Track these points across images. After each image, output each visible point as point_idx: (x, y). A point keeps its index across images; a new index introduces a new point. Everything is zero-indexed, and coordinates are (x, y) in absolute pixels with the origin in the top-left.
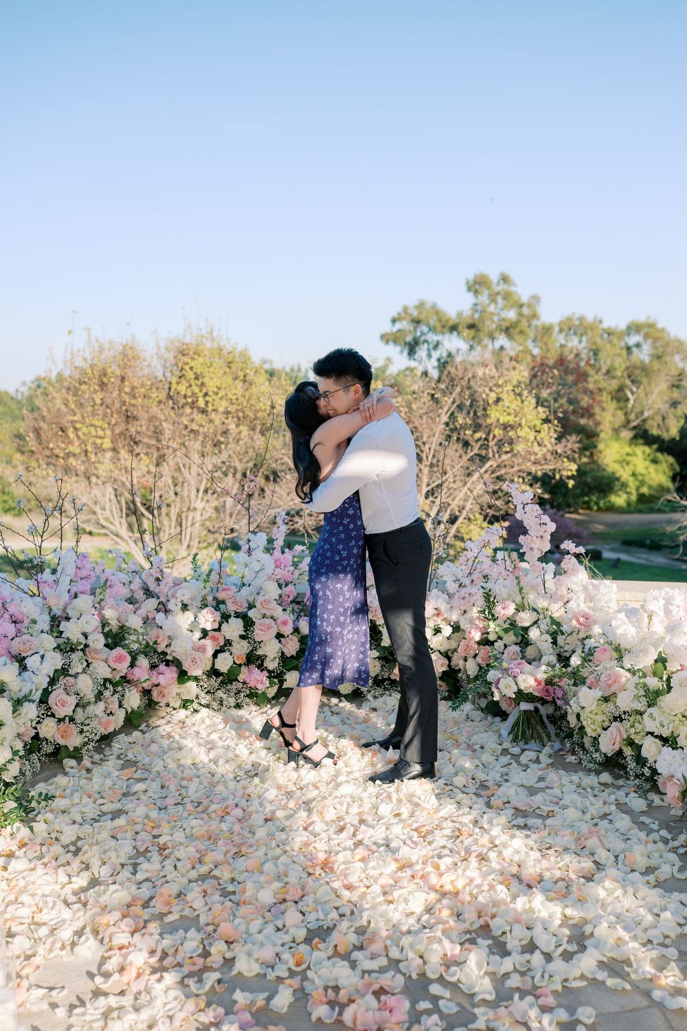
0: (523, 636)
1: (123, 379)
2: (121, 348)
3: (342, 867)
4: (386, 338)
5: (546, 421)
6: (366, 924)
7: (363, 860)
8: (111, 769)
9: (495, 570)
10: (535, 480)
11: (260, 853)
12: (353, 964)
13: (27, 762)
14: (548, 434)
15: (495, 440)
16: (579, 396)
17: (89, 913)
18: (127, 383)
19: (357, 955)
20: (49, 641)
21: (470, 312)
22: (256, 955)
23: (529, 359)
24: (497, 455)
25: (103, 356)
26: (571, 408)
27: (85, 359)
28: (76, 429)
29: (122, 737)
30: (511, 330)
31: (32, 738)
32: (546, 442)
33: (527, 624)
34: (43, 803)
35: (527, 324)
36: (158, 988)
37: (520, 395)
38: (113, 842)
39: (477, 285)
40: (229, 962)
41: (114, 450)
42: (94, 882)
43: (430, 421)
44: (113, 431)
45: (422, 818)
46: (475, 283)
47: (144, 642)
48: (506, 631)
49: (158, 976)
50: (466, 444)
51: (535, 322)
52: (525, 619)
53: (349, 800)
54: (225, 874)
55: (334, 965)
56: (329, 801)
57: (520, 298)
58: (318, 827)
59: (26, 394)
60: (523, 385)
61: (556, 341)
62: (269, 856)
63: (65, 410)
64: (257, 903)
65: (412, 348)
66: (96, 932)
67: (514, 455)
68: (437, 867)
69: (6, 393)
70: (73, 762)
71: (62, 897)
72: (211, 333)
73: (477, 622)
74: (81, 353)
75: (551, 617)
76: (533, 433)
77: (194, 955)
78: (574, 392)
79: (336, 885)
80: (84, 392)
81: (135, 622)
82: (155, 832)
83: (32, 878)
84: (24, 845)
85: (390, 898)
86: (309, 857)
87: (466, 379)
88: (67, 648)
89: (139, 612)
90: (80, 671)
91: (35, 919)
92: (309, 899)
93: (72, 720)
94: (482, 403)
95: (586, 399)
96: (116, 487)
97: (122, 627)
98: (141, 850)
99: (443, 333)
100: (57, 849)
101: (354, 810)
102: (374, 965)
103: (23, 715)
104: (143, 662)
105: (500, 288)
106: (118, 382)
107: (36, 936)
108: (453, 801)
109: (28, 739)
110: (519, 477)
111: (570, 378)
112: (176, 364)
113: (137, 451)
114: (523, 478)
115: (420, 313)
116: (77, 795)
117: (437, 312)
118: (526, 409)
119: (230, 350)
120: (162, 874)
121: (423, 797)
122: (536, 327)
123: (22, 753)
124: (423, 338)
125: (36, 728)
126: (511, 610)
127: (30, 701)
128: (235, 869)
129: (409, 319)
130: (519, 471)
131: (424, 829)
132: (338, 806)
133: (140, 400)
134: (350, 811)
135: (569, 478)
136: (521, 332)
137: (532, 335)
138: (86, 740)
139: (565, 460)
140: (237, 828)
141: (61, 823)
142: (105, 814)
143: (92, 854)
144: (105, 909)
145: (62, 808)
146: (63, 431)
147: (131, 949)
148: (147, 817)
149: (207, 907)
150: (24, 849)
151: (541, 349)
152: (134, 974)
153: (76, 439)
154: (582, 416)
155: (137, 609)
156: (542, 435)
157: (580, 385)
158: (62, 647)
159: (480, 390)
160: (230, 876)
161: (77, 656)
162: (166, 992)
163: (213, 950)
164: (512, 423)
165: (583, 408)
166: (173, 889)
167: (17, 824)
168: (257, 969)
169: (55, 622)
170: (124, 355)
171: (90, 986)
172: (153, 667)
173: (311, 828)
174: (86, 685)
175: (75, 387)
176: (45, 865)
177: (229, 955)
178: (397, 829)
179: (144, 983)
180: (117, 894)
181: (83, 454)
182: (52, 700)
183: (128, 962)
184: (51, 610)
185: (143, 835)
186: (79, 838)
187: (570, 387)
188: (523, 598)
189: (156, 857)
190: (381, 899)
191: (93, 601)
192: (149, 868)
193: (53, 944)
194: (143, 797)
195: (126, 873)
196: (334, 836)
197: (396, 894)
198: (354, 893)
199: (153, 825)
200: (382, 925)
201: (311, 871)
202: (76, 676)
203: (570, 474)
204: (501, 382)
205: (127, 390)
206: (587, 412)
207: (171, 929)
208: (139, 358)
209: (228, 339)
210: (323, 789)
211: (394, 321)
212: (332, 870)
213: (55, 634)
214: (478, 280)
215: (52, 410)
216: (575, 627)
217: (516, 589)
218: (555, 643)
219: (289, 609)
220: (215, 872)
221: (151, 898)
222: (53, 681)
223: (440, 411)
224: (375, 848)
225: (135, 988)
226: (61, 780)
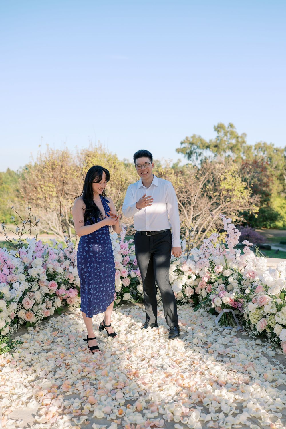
0: (226, 280)
1: (62, 166)
2: (61, 153)
3: (142, 375)
4: (178, 151)
5: (246, 188)
6: (150, 399)
7: (151, 372)
8: (47, 332)
9: (215, 252)
10: (240, 214)
11: (108, 368)
12: (143, 415)
13: (12, 328)
14: (247, 194)
15: (223, 196)
16: (263, 178)
17: (35, 390)
18: (64, 168)
19: (145, 411)
20: (23, 277)
21: (215, 140)
22: (103, 410)
23: (241, 161)
24: (224, 203)
25: (54, 156)
26: (259, 183)
27: (46, 158)
28: (41, 187)
29: (53, 319)
30: (233, 148)
31: (15, 318)
32: (246, 198)
33: (228, 275)
34: (18, 345)
35: (240, 146)
36: (61, 422)
37: (234, 176)
38: (46, 362)
39: (219, 128)
40: (92, 412)
41: (58, 197)
42: (37, 378)
43: (195, 187)
44: (57, 188)
45: (178, 356)
46: (218, 127)
47: (64, 279)
48: (219, 278)
49: (61, 416)
50: (210, 198)
51: (244, 145)
52: (227, 273)
53: (147, 347)
54: (92, 376)
55: (135, 415)
56: (139, 348)
57: (237, 134)
58: (133, 358)
59: (22, 172)
60: (236, 173)
61: (253, 153)
62: (112, 370)
63: (37, 179)
64: (105, 389)
65: (190, 155)
66: (37, 398)
67: (231, 203)
68: (182, 376)
69: (13, 171)
70: (32, 329)
71: (24, 384)
72: (101, 147)
73: (207, 274)
74: (44, 155)
75: (238, 273)
76: (240, 194)
77: (77, 409)
78: (261, 176)
79: (139, 382)
80: (45, 172)
81: (60, 270)
82: (64, 358)
83: (12, 375)
84: (9, 362)
85: (161, 389)
86: (128, 370)
87: (211, 169)
88: (30, 280)
89: (62, 266)
90: (36, 290)
91: (12, 392)
92: (127, 388)
93: (32, 310)
94: (218, 180)
95: (266, 179)
96: (58, 213)
97: (55, 272)
98: (58, 366)
99: (203, 149)
100: (23, 364)
101: (149, 352)
102: (152, 416)
103: (11, 307)
104: (63, 287)
105: (229, 130)
106: (60, 168)
107: (12, 399)
108: (192, 349)
109: (13, 318)
110: (233, 212)
111: (259, 170)
112: (85, 160)
113: (67, 198)
114: (235, 213)
115: (193, 140)
116: (32, 342)
117: (201, 140)
118: (237, 183)
119: (109, 154)
120: (66, 375)
121: (179, 348)
122: (244, 147)
123: (10, 324)
124: (194, 151)
125: (16, 313)
126: (221, 269)
127: (14, 302)
128: (97, 375)
129: (188, 142)
130: (233, 210)
131: (178, 361)
132: (142, 350)
133: (69, 176)
134: (148, 352)
135: (256, 213)
136: (238, 149)
137: (242, 150)
138: (38, 319)
139: (254, 205)
140: (99, 358)
141: (25, 353)
142: (44, 350)
143: (37, 366)
144: (41, 389)
145: (26, 347)
146: (36, 188)
147: (51, 405)
148: (61, 352)
149: (84, 390)
150: (9, 364)
151: (246, 156)
152: (51, 415)
153: (41, 192)
154: (264, 187)
155: (61, 265)
156: (244, 194)
157: (263, 173)
158: (29, 280)
159: (217, 174)
160: (95, 377)
161: (34, 284)
162: (64, 423)
163: (85, 407)
164: (230, 189)
165: (264, 183)
166: (70, 382)
167: (7, 353)
168: (103, 415)
169: (26, 269)
170: (63, 156)
171: (33, 420)
172: (68, 289)
173: (130, 359)
174: (38, 296)
175: (41, 170)
176: (17, 370)
177: (91, 409)
178: (167, 360)
179: (55, 420)
180: (46, 383)
181: (44, 198)
182: (24, 301)
183: (49, 410)
184: (24, 264)
185: (59, 359)
186: (32, 360)
187: (259, 174)
188: (227, 264)
189: (64, 368)
190: (158, 389)
191: (43, 261)
192: (61, 373)
193: (19, 402)
194: (60, 344)
195: (51, 375)
196: (140, 362)
197: (164, 387)
198: (147, 386)
199: (63, 355)
200: (157, 399)
201: (129, 376)
202: (34, 292)
203: (256, 211)
204: (226, 171)
205: (64, 171)
206: (266, 185)
207: (69, 398)
208: (69, 158)
209: (108, 150)
210: (137, 343)
211: (182, 143)
212: (138, 376)
213: (26, 274)
214: (219, 126)
215: (31, 179)
216: (248, 277)
217: (224, 260)
218: (239, 283)
219: (126, 266)
220: (88, 376)
221: (61, 385)
222: (24, 294)
223: (199, 183)
224: (157, 368)
225: (52, 421)
226: (26, 336)
